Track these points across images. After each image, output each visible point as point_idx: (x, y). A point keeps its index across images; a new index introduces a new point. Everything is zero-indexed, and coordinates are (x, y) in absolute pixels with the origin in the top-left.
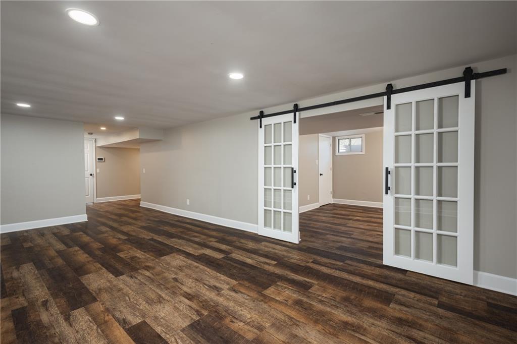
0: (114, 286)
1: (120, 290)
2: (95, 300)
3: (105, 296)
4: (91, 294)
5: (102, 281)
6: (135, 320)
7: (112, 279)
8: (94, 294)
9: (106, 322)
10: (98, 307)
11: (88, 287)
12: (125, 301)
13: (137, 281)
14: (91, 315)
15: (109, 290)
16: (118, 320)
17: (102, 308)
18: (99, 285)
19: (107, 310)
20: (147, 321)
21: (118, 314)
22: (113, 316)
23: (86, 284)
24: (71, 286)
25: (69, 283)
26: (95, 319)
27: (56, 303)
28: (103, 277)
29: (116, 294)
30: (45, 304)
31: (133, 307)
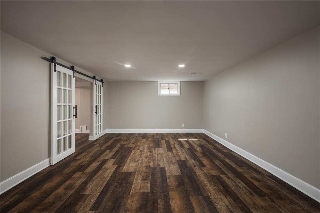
0: (168, 164)
1: (167, 161)
2: (177, 161)
3: (174, 161)
4: (178, 163)
5: (172, 168)
6: (170, 153)
7: (167, 167)
8: (177, 163)
9: (176, 154)
10: (177, 158)
11: (178, 167)
12: (168, 157)
13: (159, 162)
14: (180, 157)
15: (171, 163)
16: (173, 154)
17: (176, 158)
18: (174, 166)
19: (175, 157)
20: (167, 151)
21: (173, 155)
22: (174, 155)
23: (179, 169)
24: (186, 171)
25: (186, 172)
26: (179, 156)
27: (191, 164)
28: (170, 170)
29: (170, 161)
30: (195, 166)
31: (168, 155)
